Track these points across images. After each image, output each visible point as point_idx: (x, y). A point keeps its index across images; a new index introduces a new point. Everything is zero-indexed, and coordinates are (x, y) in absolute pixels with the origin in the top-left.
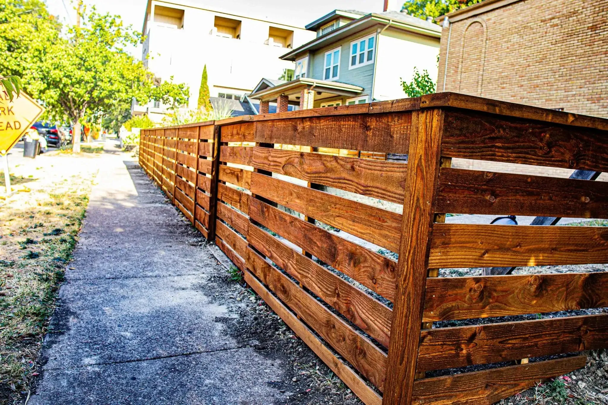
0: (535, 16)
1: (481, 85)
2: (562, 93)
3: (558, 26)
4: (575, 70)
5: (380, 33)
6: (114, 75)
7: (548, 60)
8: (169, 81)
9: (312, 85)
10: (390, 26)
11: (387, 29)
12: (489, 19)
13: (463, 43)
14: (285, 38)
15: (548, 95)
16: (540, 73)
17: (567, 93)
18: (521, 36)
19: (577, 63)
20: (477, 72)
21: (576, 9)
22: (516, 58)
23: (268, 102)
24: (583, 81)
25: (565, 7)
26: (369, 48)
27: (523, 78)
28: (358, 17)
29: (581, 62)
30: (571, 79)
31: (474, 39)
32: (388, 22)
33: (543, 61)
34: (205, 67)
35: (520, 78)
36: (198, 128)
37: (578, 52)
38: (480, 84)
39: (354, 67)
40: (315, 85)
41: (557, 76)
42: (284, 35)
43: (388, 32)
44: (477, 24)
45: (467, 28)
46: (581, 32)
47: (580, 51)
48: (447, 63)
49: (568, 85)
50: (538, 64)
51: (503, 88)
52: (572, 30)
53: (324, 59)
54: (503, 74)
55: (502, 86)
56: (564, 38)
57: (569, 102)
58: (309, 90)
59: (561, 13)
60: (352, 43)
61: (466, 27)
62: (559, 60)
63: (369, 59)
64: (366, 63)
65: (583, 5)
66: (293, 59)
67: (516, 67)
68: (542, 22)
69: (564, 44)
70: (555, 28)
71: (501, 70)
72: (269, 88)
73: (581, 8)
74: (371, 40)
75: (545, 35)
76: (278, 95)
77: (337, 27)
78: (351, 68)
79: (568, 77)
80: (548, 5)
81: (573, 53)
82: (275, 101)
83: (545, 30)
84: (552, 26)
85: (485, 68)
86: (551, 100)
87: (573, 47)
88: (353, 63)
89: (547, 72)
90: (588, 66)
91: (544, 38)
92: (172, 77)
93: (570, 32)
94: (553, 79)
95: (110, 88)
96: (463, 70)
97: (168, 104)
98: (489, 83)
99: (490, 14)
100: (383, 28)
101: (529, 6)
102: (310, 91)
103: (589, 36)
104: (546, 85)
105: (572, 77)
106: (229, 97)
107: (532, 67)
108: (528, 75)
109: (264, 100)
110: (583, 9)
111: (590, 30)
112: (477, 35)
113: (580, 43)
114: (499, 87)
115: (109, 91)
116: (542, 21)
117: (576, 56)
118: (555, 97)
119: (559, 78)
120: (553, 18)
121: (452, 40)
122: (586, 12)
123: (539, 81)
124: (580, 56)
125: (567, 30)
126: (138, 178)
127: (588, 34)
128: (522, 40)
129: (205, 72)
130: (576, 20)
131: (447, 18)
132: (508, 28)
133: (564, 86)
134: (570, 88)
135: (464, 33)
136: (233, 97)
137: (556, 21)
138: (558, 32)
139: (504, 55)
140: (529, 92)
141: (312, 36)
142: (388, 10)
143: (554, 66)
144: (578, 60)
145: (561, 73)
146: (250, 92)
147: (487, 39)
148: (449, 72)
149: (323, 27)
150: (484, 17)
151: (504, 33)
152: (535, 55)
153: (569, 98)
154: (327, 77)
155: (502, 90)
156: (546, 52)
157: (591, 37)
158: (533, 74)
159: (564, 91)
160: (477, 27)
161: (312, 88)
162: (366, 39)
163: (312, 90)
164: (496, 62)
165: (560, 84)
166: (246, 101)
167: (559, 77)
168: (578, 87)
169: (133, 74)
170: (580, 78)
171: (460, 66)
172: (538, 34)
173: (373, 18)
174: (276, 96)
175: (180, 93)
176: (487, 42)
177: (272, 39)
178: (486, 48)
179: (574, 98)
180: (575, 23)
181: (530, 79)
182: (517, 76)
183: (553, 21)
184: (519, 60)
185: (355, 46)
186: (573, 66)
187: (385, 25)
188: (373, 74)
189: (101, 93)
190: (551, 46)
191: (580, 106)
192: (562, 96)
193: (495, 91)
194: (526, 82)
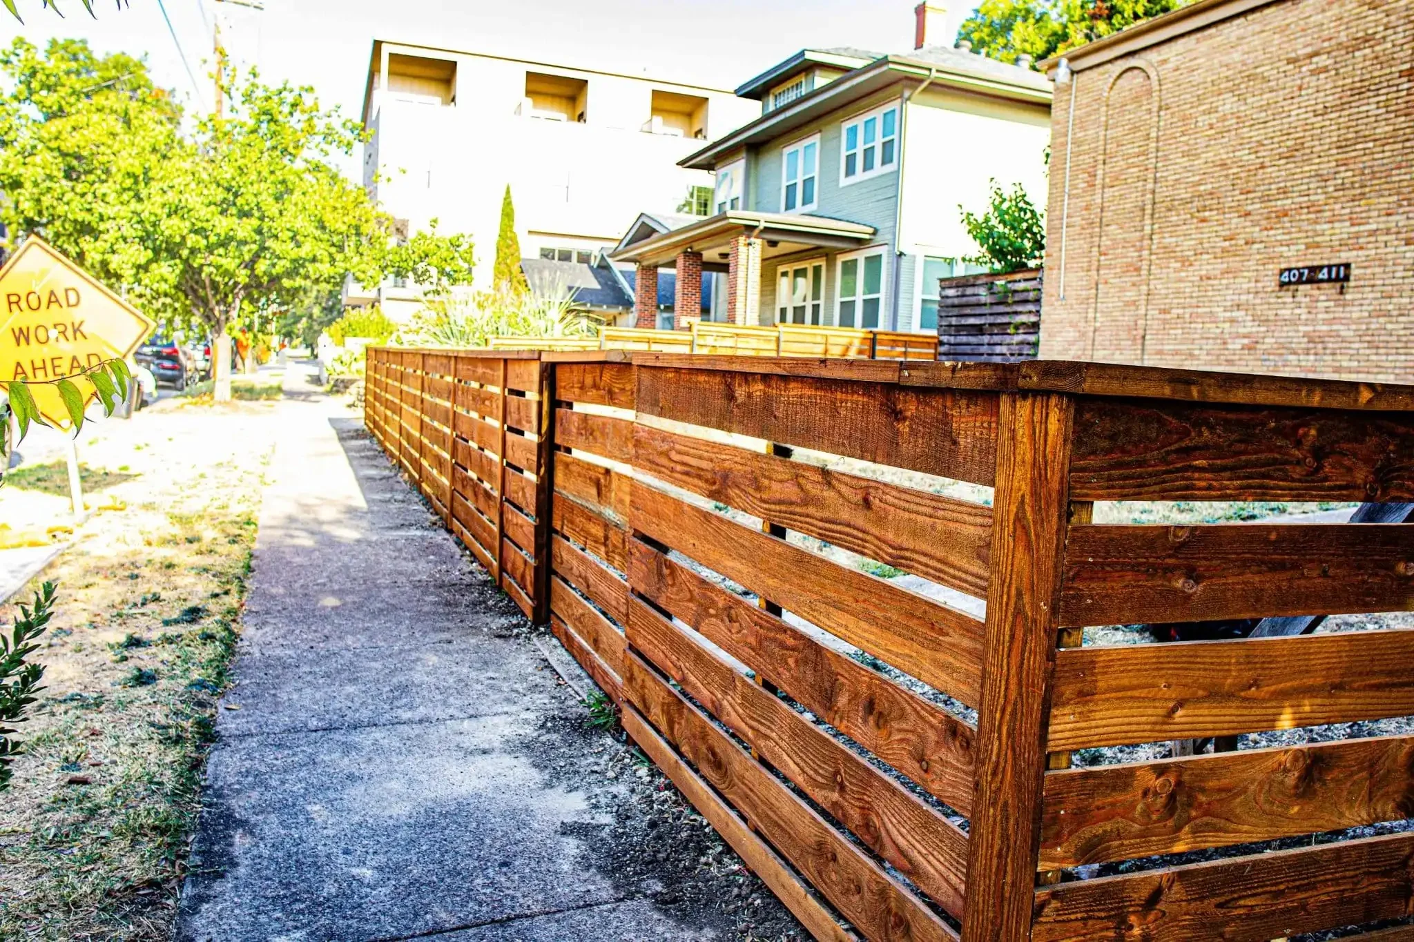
0: (1273, 49)
1: (1152, 215)
2: (1344, 229)
3: (1328, 71)
4: (1373, 173)
5: (908, 99)
6: (304, 224)
7: (1308, 151)
8: (428, 231)
9: (755, 227)
10: (932, 84)
11: (925, 90)
12: (1164, 61)
13: (1103, 119)
14: (690, 115)
15: (1310, 234)
16: (1289, 184)
17: (1356, 229)
18: (1241, 98)
19: (1376, 156)
20: (1141, 183)
21: (1370, 31)
22: (1231, 149)
23: (656, 267)
24: (1395, 198)
25: (1343, 27)
26: (884, 136)
27: (1250, 196)
28: (858, 64)
29: (1387, 154)
30: (1364, 194)
31: (1128, 107)
32: (927, 73)
33: (1296, 153)
34: (508, 192)
35: (1243, 197)
36: (502, 365)
37: (1378, 131)
38: (1148, 211)
39: (852, 180)
40: (762, 225)
41: (1331, 189)
42: (686, 107)
43: (929, 98)
44: (1136, 72)
45: (1114, 84)
46: (1385, 84)
47: (1383, 129)
48: (1068, 165)
49: (1358, 209)
50: (1283, 161)
51: (1203, 220)
52: (1362, 81)
53: (781, 166)
54: (1202, 188)
55: (1201, 214)
56: (1344, 100)
57: (1361, 248)
58: (749, 237)
59: (1333, 42)
60: (847, 125)
61: (1111, 80)
62: (1335, 151)
63: (886, 160)
64: (879, 169)
65: (1385, 20)
66: (709, 166)
67: (1231, 171)
68: (1288, 63)
69: (1344, 113)
70: (1322, 76)
71: (1197, 178)
72: (655, 236)
73: (1381, 28)
74: (889, 117)
75: (1297, 93)
76: (679, 250)
77: (810, 90)
78: (844, 181)
79: (1359, 191)
80: (1302, 23)
81: (1367, 133)
82: (672, 264)
83: (1299, 82)
84: (1316, 72)
85: (1158, 175)
86: (1318, 245)
87: (1365, 121)
88: (850, 171)
89: (1305, 181)
90: (1404, 164)
91: (1295, 101)
92: (435, 221)
93: (1358, 85)
94: (1323, 197)
95: (294, 254)
96: (1107, 180)
97: (427, 283)
98: (1170, 210)
99: (1165, 49)
100: (916, 88)
101: (1257, 28)
102: (752, 240)
103: (1404, 93)
104: (1305, 211)
105: (1367, 190)
106: (565, 256)
107: (1269, 170)
108: (1262, 188)
109: (645, 263)
110: (1386, 29)
111: (1405, 79)
112: (1137, 99)
113: (1383, 110)
114: (1192, 217)
115: (294, 261)
116: (1290, 61)
117: (1375, 140)
118: (1328, 238)
119: (1336, 194)
120: (1316, 54)
121: (1078, 113)
122: (1393, 37)
123: (1289, 201)
124: (1383, 141)
125: (1350, 80)
126: (364, 462)
127: (1401, 87)
128: (1243, 108)
129: (508, 203)
130: (1372, 55)
131: (1064, 62)
132: (1209, 79)
133: (1348, 211)
134: (1364, 215)
135: (1106, 94)
136: (574, 257)
137: (1323, 60)
138: (1328, 87)
139: (1202, 142)
140: (1266, 229)
141: (753, 110)
142: (925, 44)
143: (1322, 166)
144: (1380, 149)
145: (1340, 181)
146: (615, 245)
147: (1160, 108)
148: (1074, 187)
149: (777, 90)
150: (1153, 56)
151: (1200, 92)
152: (1276, 140)
153: (1361, 240)
154: (790, 205)
155: (1200, 225)
156: (1301, 134)
157: (1408, 95)
158: (1273, 187)
159: (1348, 224)
160: (1136, 79)
161: (756, 232)
162: (878, 114)
163: (757, 237)
164: (1185, 159)
165: (1338, 206)
166: (604, 264)
167: (1336, 190)
168: (1383, 212)
169: (346, 219)
170: (1387, 193)
171: (1100, 172)
172: (1281, 93)
173: (891, 66)
174: (673, 254)
175: (452, 259)
176: (1162, 113)
177: (658, 120)
178: (1158, 128)
179: (1372, 239)
180: (1368, 63)
181: (1265, 199)
182: (1237, 192)
183: (1315, 60)
184: (1237, 154)
185: (853, 131)
186: (1370, 164)
187: (921, 81)
188: (896, 196)
189: (274, 265)
190: (1314, 120)
191: (1389, 256)
192: (1345, 236)
193: (1185, 227)
194: (1258, 206)
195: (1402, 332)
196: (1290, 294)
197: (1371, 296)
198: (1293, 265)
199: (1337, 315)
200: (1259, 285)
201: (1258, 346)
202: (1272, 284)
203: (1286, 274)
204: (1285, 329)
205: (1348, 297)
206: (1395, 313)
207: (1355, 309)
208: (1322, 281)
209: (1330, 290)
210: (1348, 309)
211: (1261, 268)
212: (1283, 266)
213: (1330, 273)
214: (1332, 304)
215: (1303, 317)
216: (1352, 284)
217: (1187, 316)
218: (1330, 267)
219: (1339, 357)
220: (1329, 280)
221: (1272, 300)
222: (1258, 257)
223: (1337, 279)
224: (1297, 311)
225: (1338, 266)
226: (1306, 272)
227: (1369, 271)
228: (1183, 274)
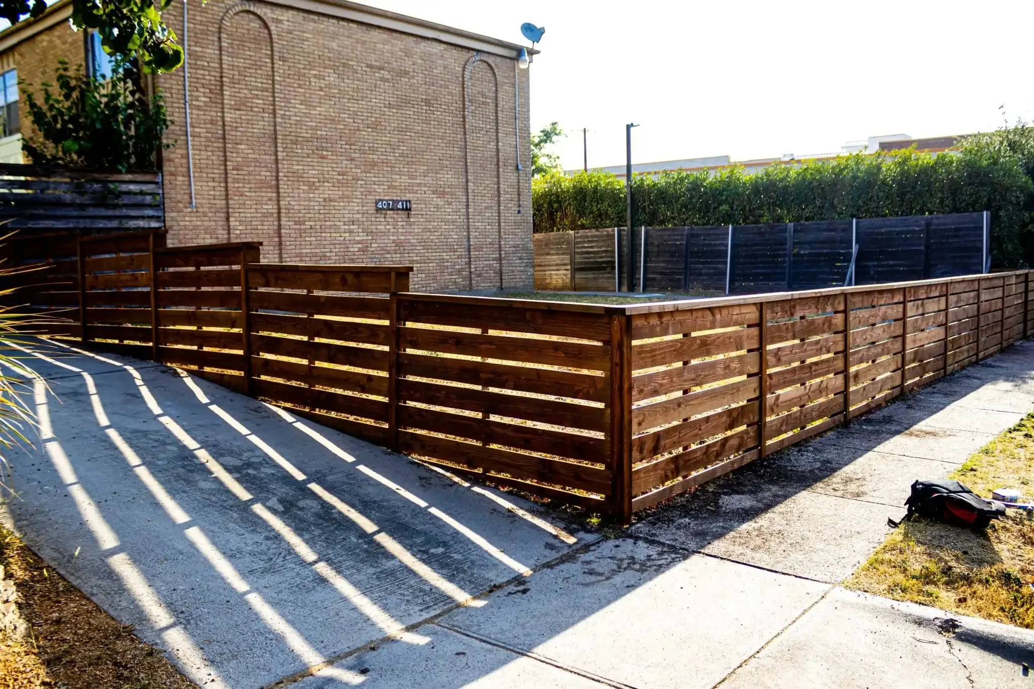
0: (359, 53)
2: (405, 180)
3: (389, 82)
4: (414, 150)
7: (384, 128)
12: (278, 21)
15: (389, 180)
16: (375, 145)
17: (411, 181)
18: (341, 77)
19: (416, 142)
21: (406, 68)
22: (336, 110)
24: (426, 168)
25: (394, 59)
27: (354, 147)
29: (420, 142)
30: (413, 162)
31: (248, 45)
33: (378, 127)
35: (350, 147)
37: (415, 128)
41: (397, 155)
46: (417, 102)
49: (412, 170)
50: (370, 130)
51: (323, 157)
52: (405, 96)
54: (319, 133)
55: (320, 152)
56: (399, 104)
57: (415, 193)
59: (389, 65)
62: (396, 132)
65: (412, 66)
67: (338, 126)
69: (398, 111)
70: (386, 84)
71: (314, 124)
73: (410, 69)
75: (374, 89)
79: (410, 159)
80: (371, 43)
81: (411, 127)
83: (375, 82)
84: (382, 79)
86: (394, 188)
87: (410, 120)
89: (385, 146)
90: (428, 150)
91: (373, 93)
94: (393, 158)
98: (294, 143)
99: (277, 11)
101: (346, 33)
103: (425, 111)
104: (385, 165)
105: (414, 160)
107: (364, 133)
108: (359, 144)
110: (414, 72)
111: (424, 104)
112: (255, 41)
113: (417, 117)
114: (313, 153)
116: (368, 66)
118: (398, 184)
119: (400, 158)
120: (382, 68)
121: (192, 26)
122: (416, 77)
123: (376, 157)
124: (418, 134)
125: (400, 93)
127: (421, 107)
128: (342, 85)
130: (409, 83)
132: (316, 53)
133: (406, 170)
134: (413, 174)
137: (386, 74)
138: (389, 91)
139: (315, 98)
140: (364, 172)
143: (391, 139)
144: (417, 138)
145: (402, 151)
148: (195, 98)
150: (267, 11)
151: (310, 60)
152: (364, 114)
153: (414, 188)
155: (321, 160)
156: (379, 116)
158: (366, 145)
159: (407, 177)
160: (252, 23)
164: (303, 107)
165: (402, 166)
167: (400, 156)
168: (422, 174)
170: (422, 164)
172: (364, 84)
179: (419, 188)
181: (361, 151)
182: (344, 142)
183: (381, 72)
184: (341, 115)
186: (414, 145)
190: (384, 109)
191: (428, 199)
192: (407, 184)
193: (309, 160)
194: (358, 155)
195: (436, 241)
196: (383, 216)
197: (422, 220)
198: (382, 198)
199: (408, 230)
200: (364, 208)
201: (369, 249)
202: (371, 209)
203: (380, 203)
204: (382, 238)
205: (412, 220)
206: (432, 230)
207: (416, 227)
208: (399, 209)
209: (403, 214)
210: (413, 227)
211: (364, 197)
212: (378, 198)
213: (403, 205)
214: (404, 223)
215: (392, 230)
216: (413, 213)
217: (318, 227)
218: (402, 201)
219: (411, 255)
220: (403, 209)
221: (373, 219)
222: (362, 190)
223: (407, 209)
224: (388, 227)
225: (406, 201)
226: (391, 202)
227: (419, 206)
228: (311, 195)
